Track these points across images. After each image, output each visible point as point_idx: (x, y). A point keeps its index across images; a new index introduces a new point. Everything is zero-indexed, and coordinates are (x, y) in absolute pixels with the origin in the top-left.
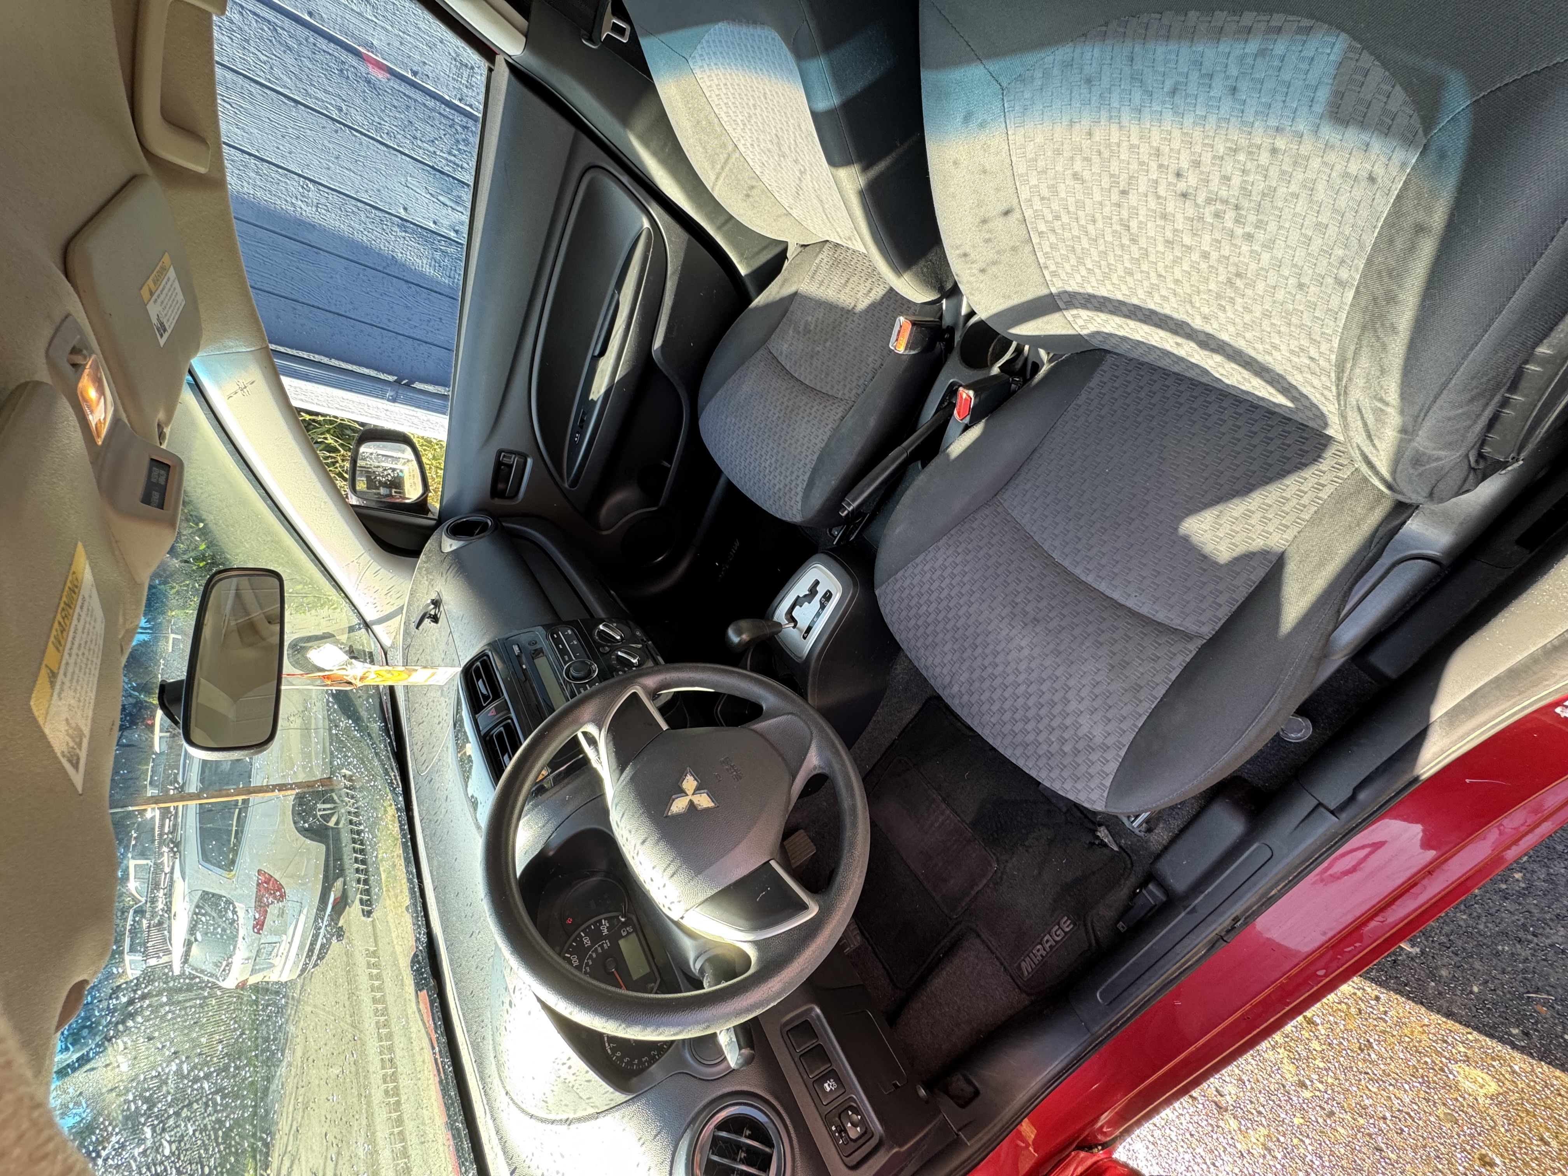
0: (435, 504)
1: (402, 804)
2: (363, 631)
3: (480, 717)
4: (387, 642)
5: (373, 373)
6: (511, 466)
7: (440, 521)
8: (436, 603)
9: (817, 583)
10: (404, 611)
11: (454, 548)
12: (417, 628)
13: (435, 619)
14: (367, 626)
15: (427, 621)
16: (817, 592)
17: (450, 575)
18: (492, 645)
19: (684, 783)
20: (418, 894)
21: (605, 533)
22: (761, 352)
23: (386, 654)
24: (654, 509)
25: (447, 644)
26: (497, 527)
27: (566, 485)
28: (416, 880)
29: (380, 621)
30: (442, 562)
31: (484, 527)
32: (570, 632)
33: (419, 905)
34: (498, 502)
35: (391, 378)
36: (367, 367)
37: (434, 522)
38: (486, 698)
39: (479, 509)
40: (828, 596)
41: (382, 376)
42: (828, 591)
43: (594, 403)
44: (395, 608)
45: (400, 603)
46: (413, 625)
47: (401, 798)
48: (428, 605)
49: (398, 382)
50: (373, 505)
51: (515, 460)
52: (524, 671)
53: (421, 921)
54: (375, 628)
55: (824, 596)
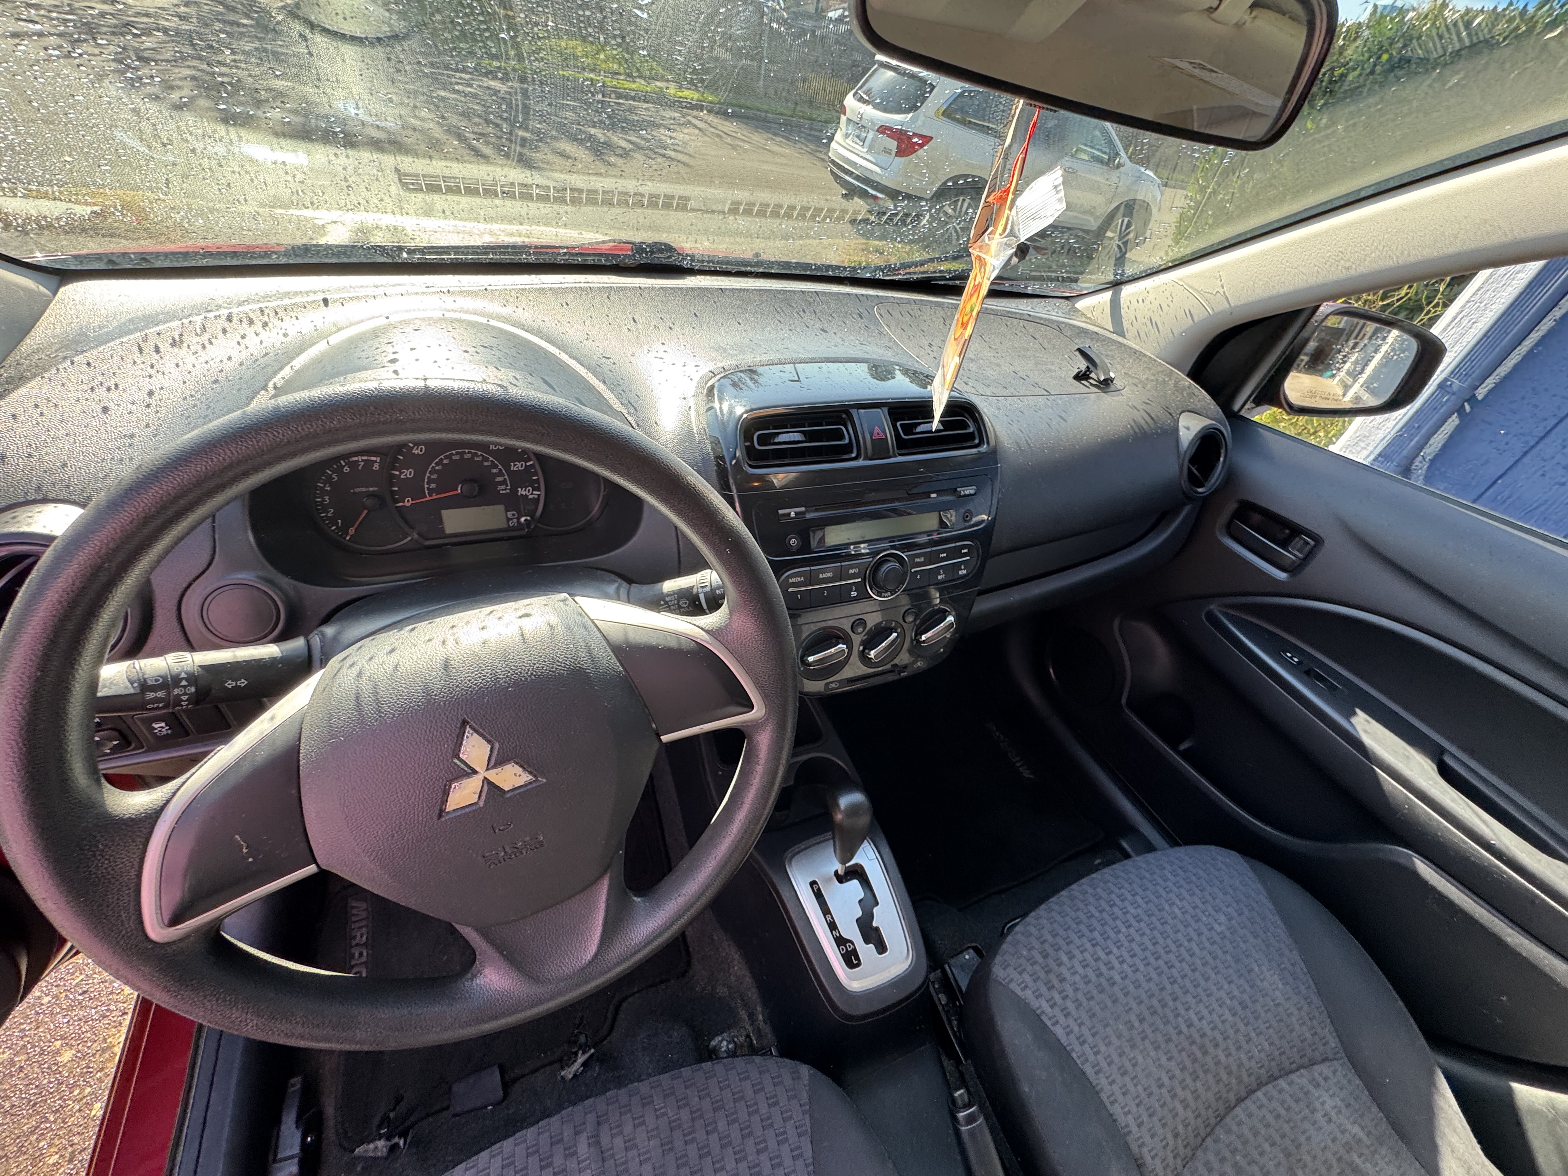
0: (1265, 415)
1: (860, 274)
2: (1111, 278)
3: (882, 415)
4: (1081, 304)
5: (1503, 370)
6: (1284, 545)
7: (1234, 417)
8: (1106, 384)
9: (882, 948)
10: (1114, 337)
11: (1182, 432)
12: (1079, 350)
13: (1081, 377)
14: (1116, 285)
15: (1083, 365)
16: (867, 941)
17: (1140, 417)
18: (994, 453)
19: (518, 769)
20: (743, 269)
21: (1116, 623)
22: (1333, 1042)
23: (1066, 298)
24: (1124, 701)
25: (1036, 385)
26: (1188, 498)
27: (1212, 607)
28: (761, 270)
29: (1115, 304)
30: (1167, 409)
31: (1195, 481)
32: (963, 572)
33: (730, 268)
34: (1232, 506)
35: (1481, 393)
36: (1516, 367)
37: (1236, 407)
38: (908, 429)
39: (1231, 478)
40: (851, 959)
41: (1490, 382)
42: (859, 965)
43: (1349, 714)
44: (1126, 325)
45: (1131, 332)
46: (1085, 344)
47: (868, 275)
48: (1106, 372)
49: (1472, 399)
50: (1305, 334)
51: (1291, 555)
52: (927, 495)
53: (706, 266)
54: (1107, 295)
55: (854, 952)
